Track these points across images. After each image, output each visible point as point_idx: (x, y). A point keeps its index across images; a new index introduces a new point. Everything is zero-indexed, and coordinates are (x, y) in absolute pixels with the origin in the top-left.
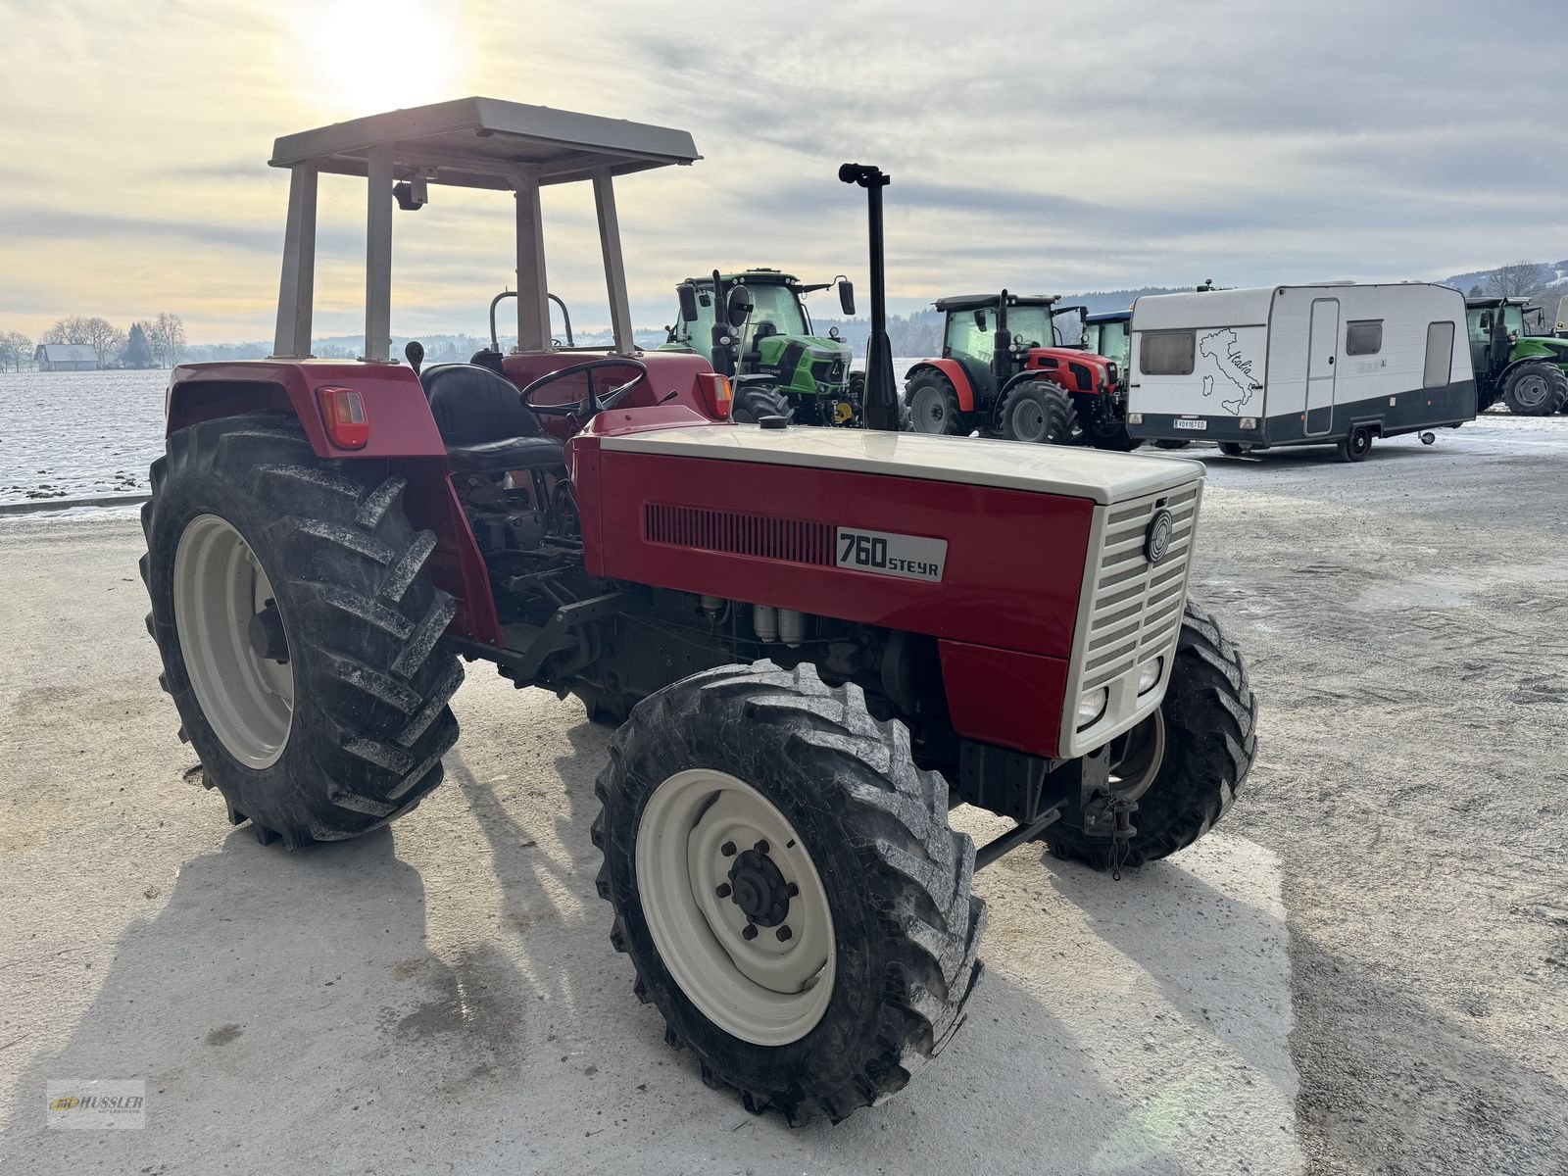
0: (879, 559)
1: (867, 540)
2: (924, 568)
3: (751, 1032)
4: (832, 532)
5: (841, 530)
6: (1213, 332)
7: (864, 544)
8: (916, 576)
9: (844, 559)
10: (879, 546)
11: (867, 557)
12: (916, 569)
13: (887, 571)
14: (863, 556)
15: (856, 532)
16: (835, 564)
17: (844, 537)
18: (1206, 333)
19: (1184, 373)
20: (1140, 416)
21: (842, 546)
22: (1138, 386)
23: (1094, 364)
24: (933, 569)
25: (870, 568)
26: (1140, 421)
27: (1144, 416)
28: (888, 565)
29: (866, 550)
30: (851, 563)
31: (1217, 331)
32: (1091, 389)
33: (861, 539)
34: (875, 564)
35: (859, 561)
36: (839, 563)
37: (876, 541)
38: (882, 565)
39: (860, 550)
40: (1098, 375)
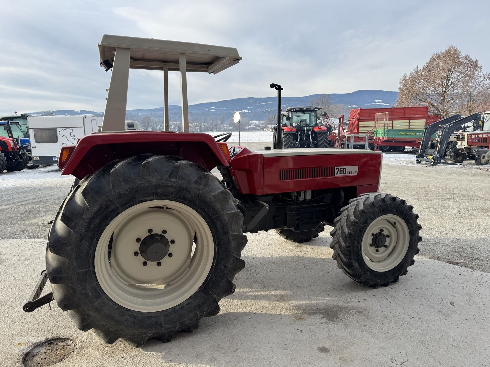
0: (345, 172)
1: (342, 169)
2: (354, 172)
3: (388, 268)
4: (334, 169)
5: (336, 168)
6: (63, 129)
7: (341, 170)
8: (353, 174)
9: (337, 174)
10: (345, 169)
11: (342, 172)
12: (352, 173)
13: (346, 175)
14: (341, 172)
15: (339, 167)
16: (335, 176)
17: (337, 169)
18: (61, 129)
19: (54, 142)
20: (38, 157)
21: (336, 171)
22: (35, 147)
23: (7, 140)
24: (356, 172)
25: (343, 175)
26: (39, 159)
27: (40, 157)
28: (347, 173)
29: (342, 171)
30: (339, 174)
31: (65, 129)
32: (8, 149)
33: (340, 169)
34: (344, 174)
35: (340, 174)
36: (336, 175)
37: (344, 168)
38: (345, 173)
39: (340, 171)
40: (10, 144)
